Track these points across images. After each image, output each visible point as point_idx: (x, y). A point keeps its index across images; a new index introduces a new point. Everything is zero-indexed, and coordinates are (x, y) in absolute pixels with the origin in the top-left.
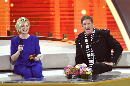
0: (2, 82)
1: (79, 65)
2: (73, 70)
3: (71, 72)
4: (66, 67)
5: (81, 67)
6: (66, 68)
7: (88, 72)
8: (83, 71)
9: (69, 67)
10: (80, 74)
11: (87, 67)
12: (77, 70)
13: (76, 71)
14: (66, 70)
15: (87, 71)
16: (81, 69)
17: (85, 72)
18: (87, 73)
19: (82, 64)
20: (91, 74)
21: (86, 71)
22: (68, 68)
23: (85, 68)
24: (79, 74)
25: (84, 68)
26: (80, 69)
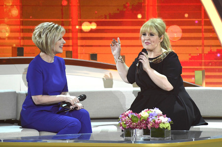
0: (2, 141)
1: (146, 111)
2: (135, 119)
3: (131, 124)
4: (122, 114)
5: (151, 115)
6: (122, 116)
7: (164, 123)
8: (155, 121)
9: (128, 114)
10: (149, 127)
11: (161, 116)
12: (144, 120)
13: (141, 122)
14: (124, 120)
15: (162, 122)
16: (150, 119)
17: (158, 124)
18: (161, 126)
19: (152, 110)
20: (170, 128)
21: (160, 123)
22: (125, 116)
23: (159, 116)
24: (147, 127)
25: (156, 117)
26: (148, 118)
